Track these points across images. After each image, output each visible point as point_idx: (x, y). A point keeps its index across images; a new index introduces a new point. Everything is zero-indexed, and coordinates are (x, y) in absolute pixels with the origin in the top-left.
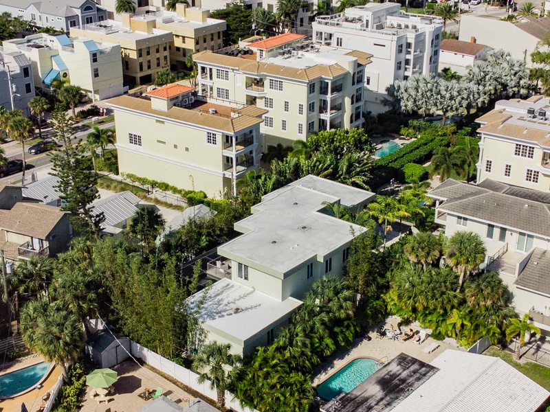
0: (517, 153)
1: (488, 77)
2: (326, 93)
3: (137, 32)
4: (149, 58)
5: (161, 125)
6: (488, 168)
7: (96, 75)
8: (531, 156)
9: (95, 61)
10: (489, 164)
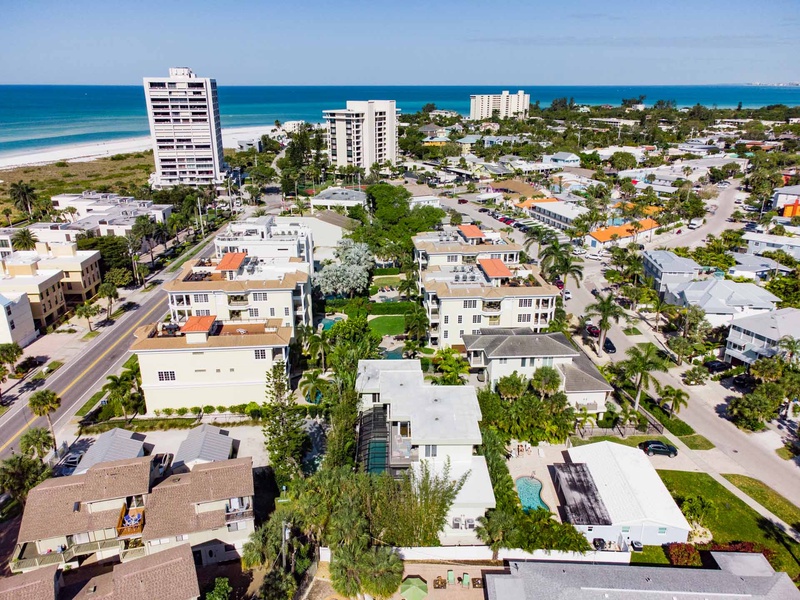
0: (465, 306)
1: (362, 259)
2: (300, 294)
3: (17, 276)
4: (49, 298)
5: (201, 355)
6: (446, 321)
7: (13, 327)
8: (475, 306)
9: (9, 313)
10: (446, 318)
